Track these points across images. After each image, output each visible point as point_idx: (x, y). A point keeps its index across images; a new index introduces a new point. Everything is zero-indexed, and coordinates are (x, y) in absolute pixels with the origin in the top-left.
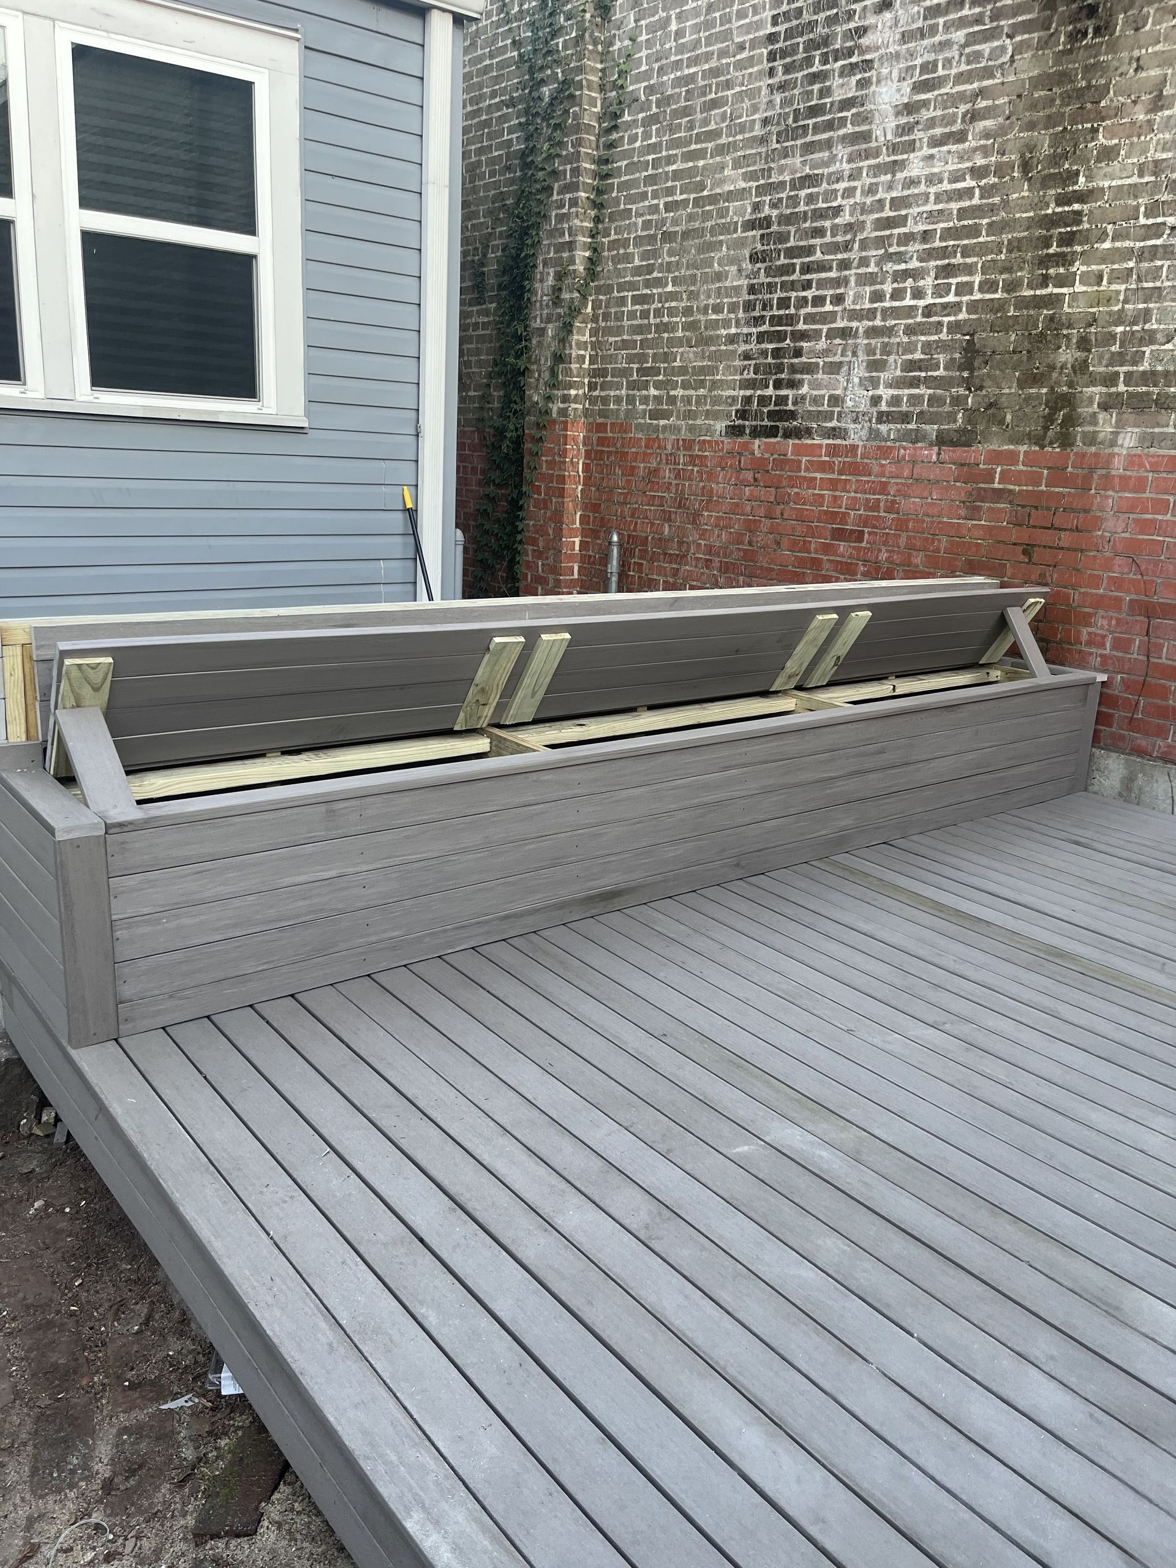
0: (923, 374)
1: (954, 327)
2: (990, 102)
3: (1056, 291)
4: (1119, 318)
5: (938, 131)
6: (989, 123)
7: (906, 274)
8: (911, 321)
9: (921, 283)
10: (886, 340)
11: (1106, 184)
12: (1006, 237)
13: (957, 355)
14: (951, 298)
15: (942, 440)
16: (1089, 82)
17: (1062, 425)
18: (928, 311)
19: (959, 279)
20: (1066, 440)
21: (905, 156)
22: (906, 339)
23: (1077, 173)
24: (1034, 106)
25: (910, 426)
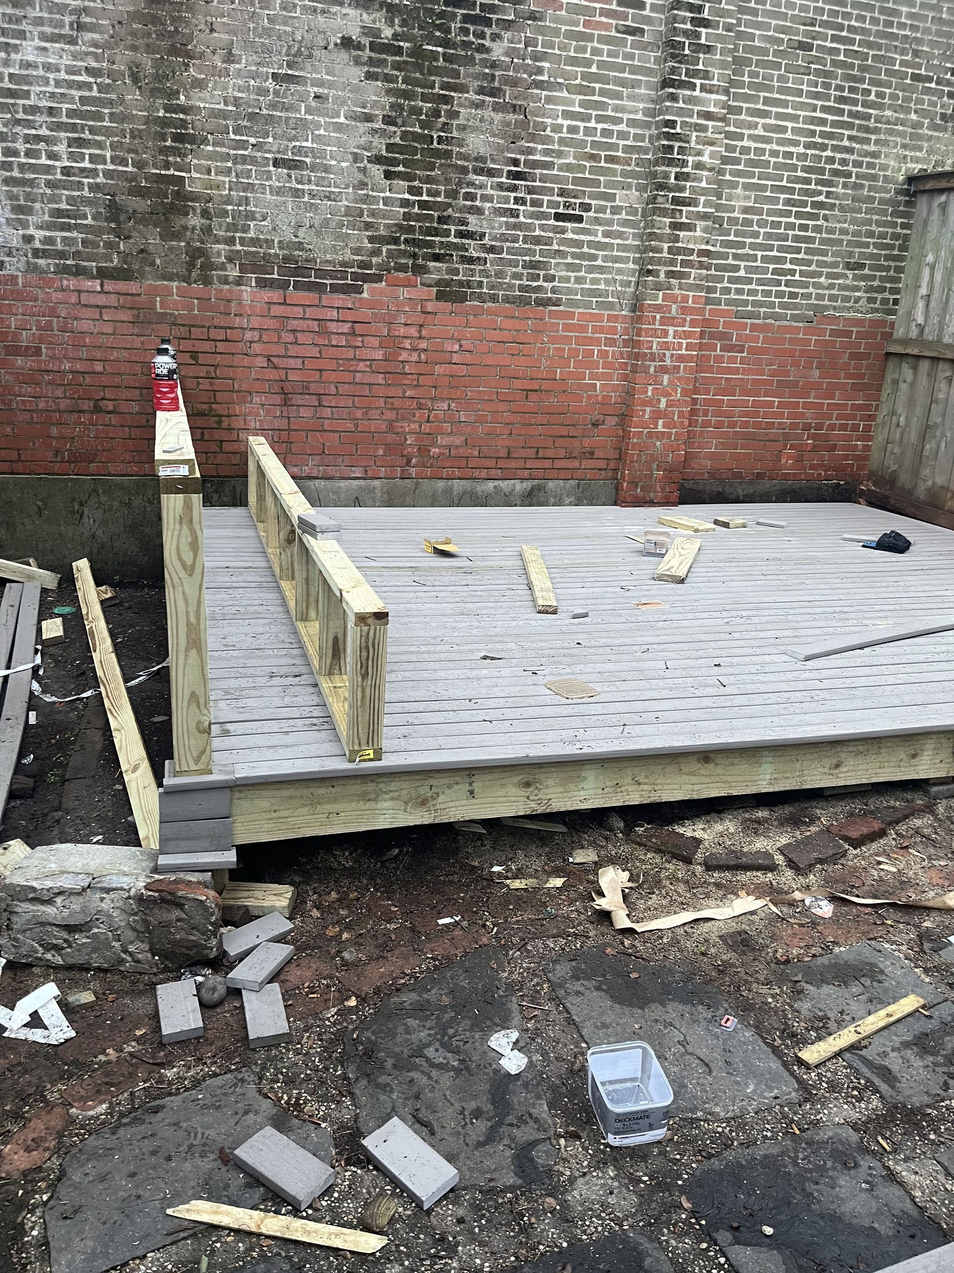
0: (73, 221)
1: (94, 188)
2: (94, 20)
3: (177, 173)
4: (228, 200)
5: (48, 30)
6: (96, 36)
7: (38, 139)
8: (50, 177)
9: (55, 148)
10: (29, 190)
11: (202, 105)
12: (127, 126)
13: (103, 210)
14: (86, 164)
15: (103, 274)
16: (176, 29)
17: (201, 269)
18: (66, 171)
19: (92, 151)
20: (206, 281)
21: (18, 42)
22: (48, 191)
23: (178, 92)
24: (133, 34)
25: (68, 262)
